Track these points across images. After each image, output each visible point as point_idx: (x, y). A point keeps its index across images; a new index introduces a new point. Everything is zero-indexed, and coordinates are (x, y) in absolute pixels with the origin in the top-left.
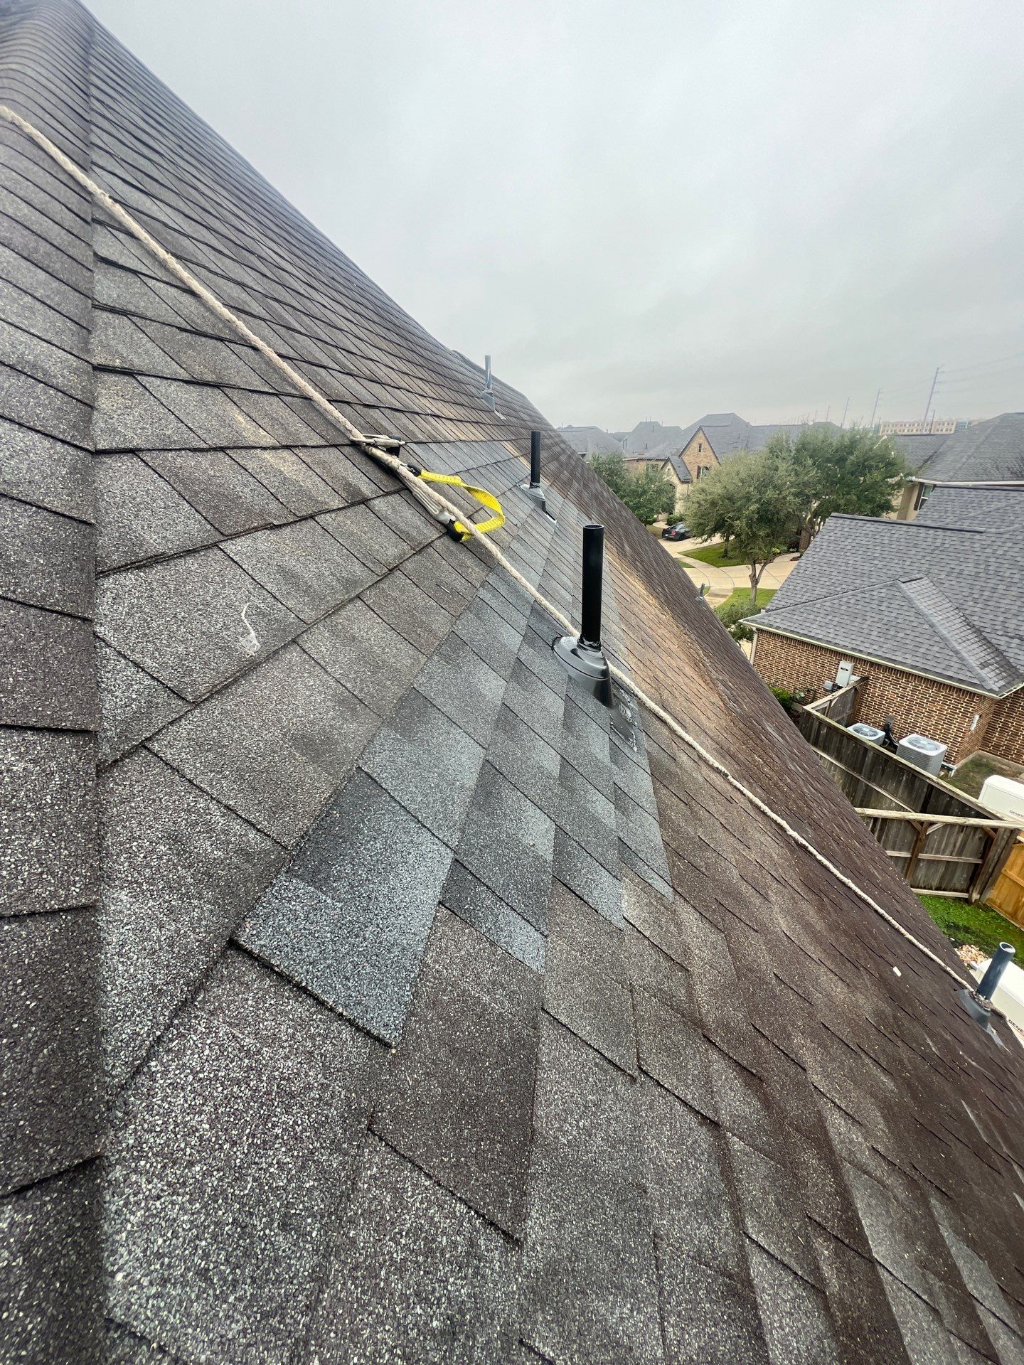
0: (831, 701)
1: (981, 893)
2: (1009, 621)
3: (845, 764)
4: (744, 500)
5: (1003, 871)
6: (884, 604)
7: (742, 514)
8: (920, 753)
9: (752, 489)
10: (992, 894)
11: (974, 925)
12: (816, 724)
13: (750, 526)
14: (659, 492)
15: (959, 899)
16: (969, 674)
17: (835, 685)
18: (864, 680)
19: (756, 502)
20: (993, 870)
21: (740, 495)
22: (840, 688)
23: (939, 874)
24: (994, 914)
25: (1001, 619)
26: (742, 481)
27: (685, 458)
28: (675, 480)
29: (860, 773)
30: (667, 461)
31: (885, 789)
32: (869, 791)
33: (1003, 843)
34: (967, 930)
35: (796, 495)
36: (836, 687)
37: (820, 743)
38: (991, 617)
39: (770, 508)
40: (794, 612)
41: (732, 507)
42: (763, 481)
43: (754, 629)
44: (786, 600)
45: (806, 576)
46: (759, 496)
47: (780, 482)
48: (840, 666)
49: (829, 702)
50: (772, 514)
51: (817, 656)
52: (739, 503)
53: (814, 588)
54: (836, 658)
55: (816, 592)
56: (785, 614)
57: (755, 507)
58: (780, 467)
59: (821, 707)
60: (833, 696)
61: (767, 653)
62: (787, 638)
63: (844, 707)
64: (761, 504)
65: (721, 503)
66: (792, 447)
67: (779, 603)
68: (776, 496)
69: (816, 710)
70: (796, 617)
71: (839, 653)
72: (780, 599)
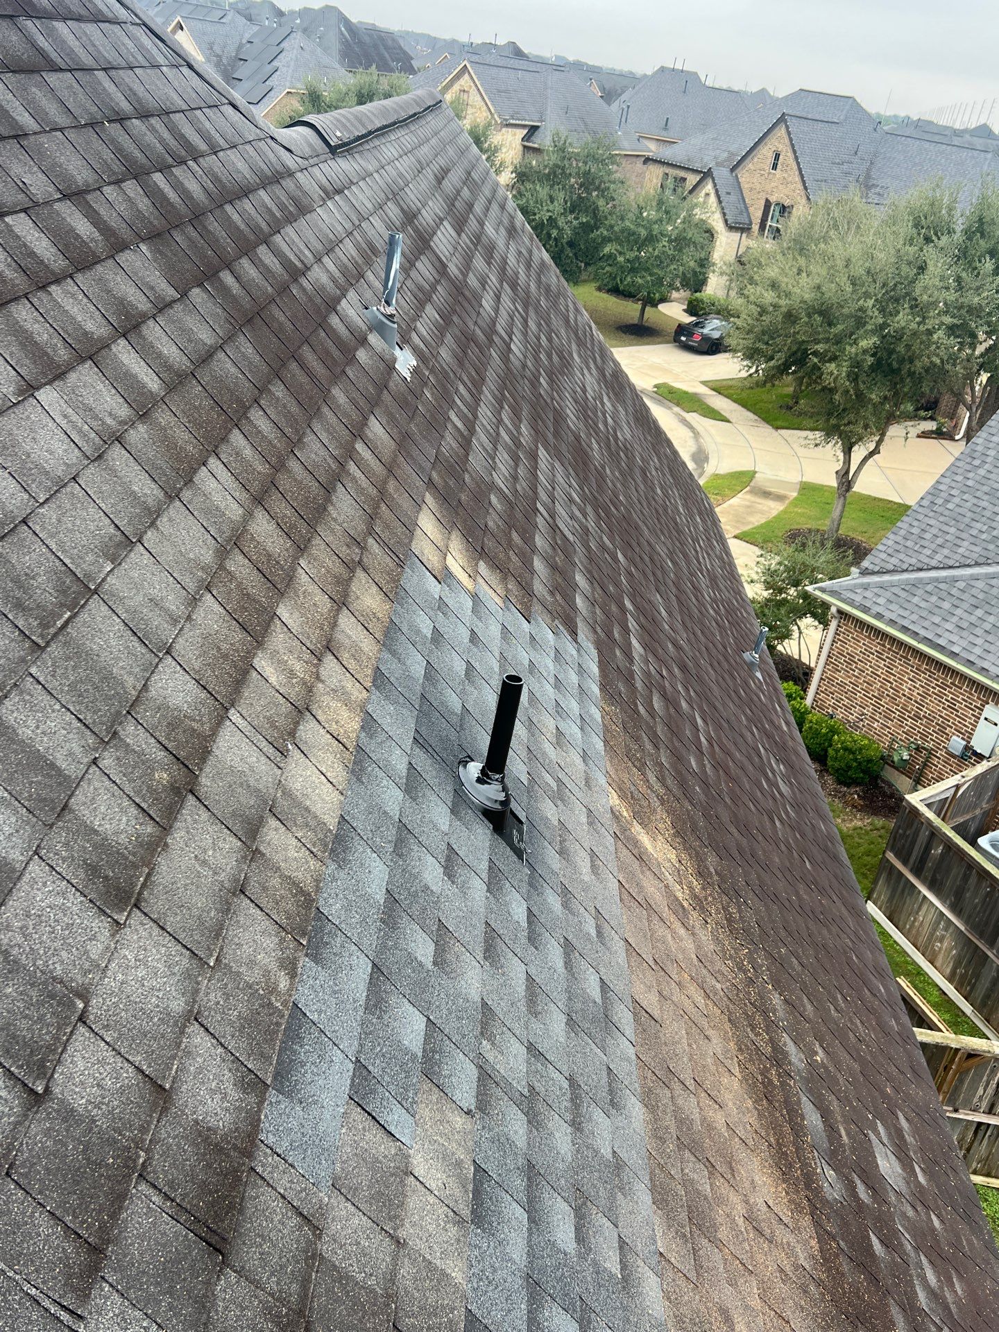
0: (958, 787)
4: (852, 322)
7: (843, 351)
9: (870, 303)
12: (924, 834)
13: (854, 377)
14: (680, 242)
17: (967, 748)
19: (873, 332)
21: (846, 311)
22: (981, 757)
26: (854, 282)
27: (744, 176)
28: (717, 223)
30: (707, 175)
35: (951, 330)
36: (970, 755)
37: (926, 873)
39: (898, 349)
40: (914, 590)
41: (826, 332)
42: (893, 290)
43: (833, 609)
44: (902, 556)
45: (946, 513)
46: (881, 321)
47: (925, 297)
48: (984, 714)
49: (954, 789)
50: (902, 361)
51: (944, 686)
52: (840, 327)
53: (959, 542)
54: (978, 698)
55: (961, 550)
56: (896, 590)
57: (871, 342)
58: (930, 264)
59: (938, 798)
60: (963, 777)
61: (851, 659)
62: (893, 640)
63: (979, 796)
64: (884, 337)
65: (806, 319)
66: (959, 226)
67: (888, 559)
68: (913, 326)
69: (929, 806)
70: (915, 600)
71: (987, 689)
72: (890, 551)
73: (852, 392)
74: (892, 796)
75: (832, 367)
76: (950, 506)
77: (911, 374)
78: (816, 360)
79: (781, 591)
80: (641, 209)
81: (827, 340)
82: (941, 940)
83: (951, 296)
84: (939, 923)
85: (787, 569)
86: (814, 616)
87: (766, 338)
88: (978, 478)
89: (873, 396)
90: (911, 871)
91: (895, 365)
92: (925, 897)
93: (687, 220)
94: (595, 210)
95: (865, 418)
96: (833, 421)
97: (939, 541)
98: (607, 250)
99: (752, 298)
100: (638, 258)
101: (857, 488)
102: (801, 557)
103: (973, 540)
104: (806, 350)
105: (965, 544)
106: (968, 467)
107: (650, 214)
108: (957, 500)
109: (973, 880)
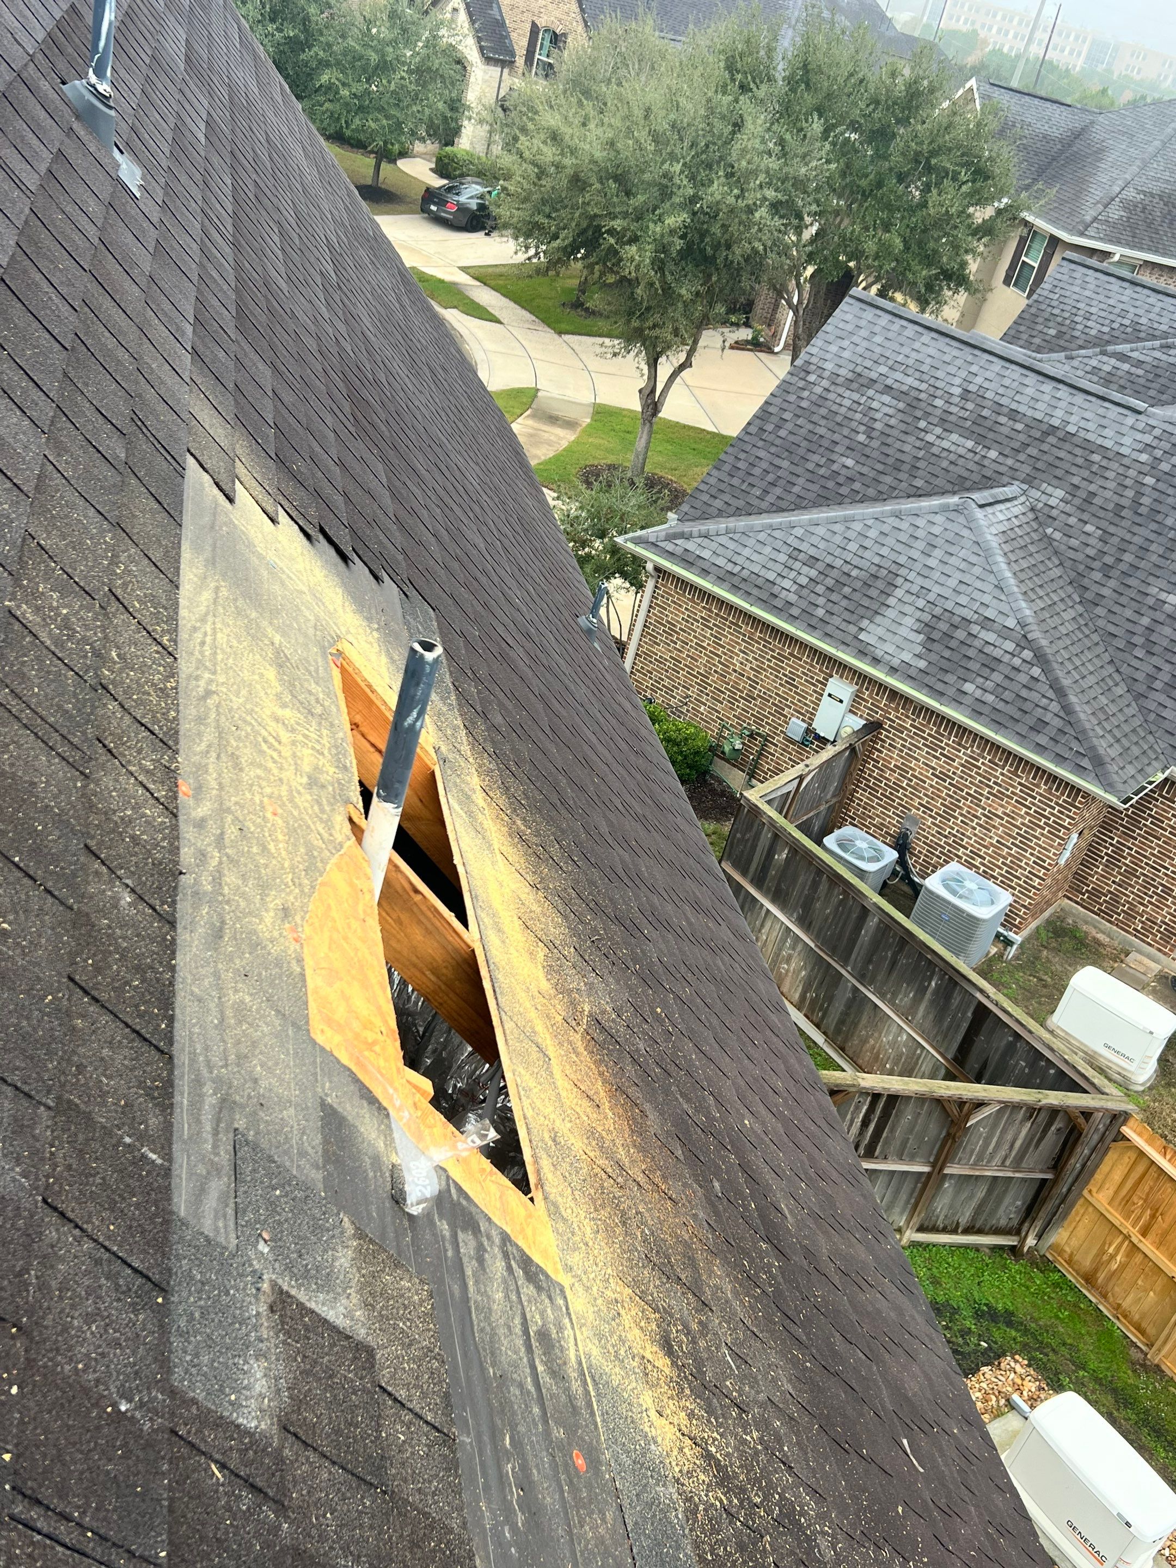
0: (801, 778)
1: (1039, 1237)
2: (1158, 628)
3: (816, 938)
4: (655, 191)
5: (1085, 1192)
6: (938, 553)
7: (645, 229)
8: (961, 911)
9: (677, 167)
10: (1059, 1236)
11: (1023, 1307)
12: (767, 836)
13: (658, 265)
14: (424, 74)
15: (1001, 1247)
16: (1076, 746)
17: (808, 731)
18: (873, 727)
19: (683, 206)
20: (1069, 1190)
21: (647, 176)
22: (824, 741)
23: (974, 1203)
24: (1056, 1276)
25: (1145, 621)
26: (656, 138)
29: (845, 962)
31: (892, 1003)
32: (858, 1001)
33: (1096, 1137)
34: (1009, 1319)
35: (775, 207)
36: (814, 740)
37: (769, 883)
38: (1128, 613)
39: (713, 230)
40: (744, 540)
41: (622, 203)
42: (703, 152)
43: (650, 567)
44: (727, 497)
45: (778, 441)
46: (691, 192)
47: (744, 163)
48: (828, 690)
49: (797, 781)
50: (716, 247)
51: (781, 658)
52: (641, 198)
53: (794, 479)
54: (821, 670)
55: (796, 489)
56: (723, 540)
57: (680, 219)
58: (749, 120)
59: (779, 793)
60: (807, 766)
61: (671, 629)
62: (721, 603)
63: (824, 789)
64: (694, 214)
65: (597, 186)
66: (781, 70)
67: (711, 501)
68: (731, 200)
69: (769, 802)
70: (746, 552)
71: (830, 658)
72: (713, 491)
73: (657, 285)
74: (723, 793)
75: (632, 250)
76: (783, 433)
77: (728, 264)
78: (612, 241)
79: (584, 544)
80: (369, 22)
81: (625, 215)
82: (788, 960)
83: (773, 164)
84: (786, 941)
85: (592, 516)
86: (624, 575)
87: (547, 210)
88: (814, 398)
89: (683, 292)
90: (752, 882)
91: (709, 250)
92: (768, 911)
93: (432, 43)
94: (306, 20)
95: (674, 320)
96: (635, 323)
97: (770, 478)
98: (324, 78)
99: (527, 154)
100: (368, 92)
101: (667, 412)
102: (604, 499)
103: (809, 476)
104: (599, 227)
105: (801, 481)
106: (801, 384)
107: (381, 31)
108: (789, 426)
109: (823, 887)
